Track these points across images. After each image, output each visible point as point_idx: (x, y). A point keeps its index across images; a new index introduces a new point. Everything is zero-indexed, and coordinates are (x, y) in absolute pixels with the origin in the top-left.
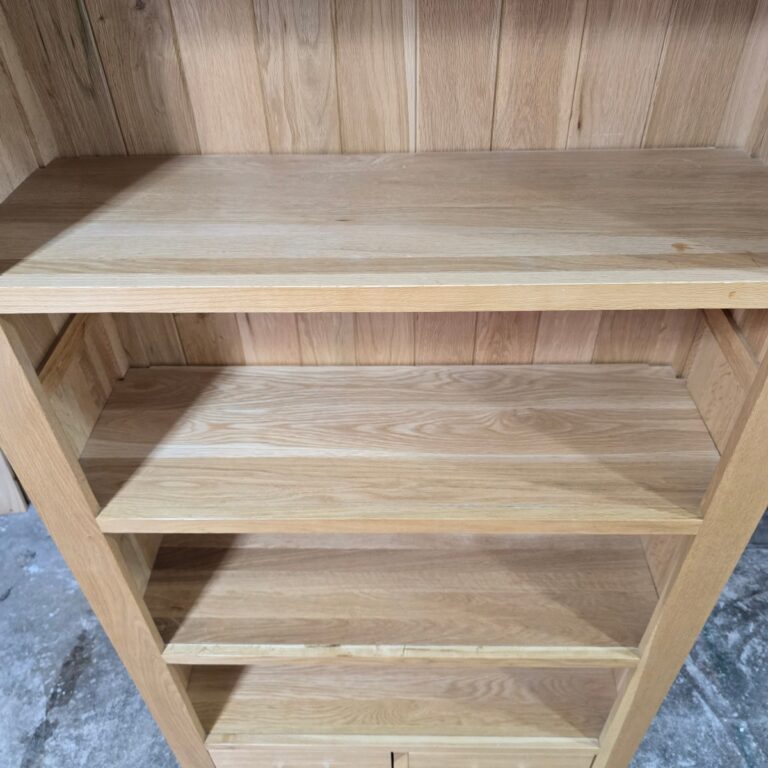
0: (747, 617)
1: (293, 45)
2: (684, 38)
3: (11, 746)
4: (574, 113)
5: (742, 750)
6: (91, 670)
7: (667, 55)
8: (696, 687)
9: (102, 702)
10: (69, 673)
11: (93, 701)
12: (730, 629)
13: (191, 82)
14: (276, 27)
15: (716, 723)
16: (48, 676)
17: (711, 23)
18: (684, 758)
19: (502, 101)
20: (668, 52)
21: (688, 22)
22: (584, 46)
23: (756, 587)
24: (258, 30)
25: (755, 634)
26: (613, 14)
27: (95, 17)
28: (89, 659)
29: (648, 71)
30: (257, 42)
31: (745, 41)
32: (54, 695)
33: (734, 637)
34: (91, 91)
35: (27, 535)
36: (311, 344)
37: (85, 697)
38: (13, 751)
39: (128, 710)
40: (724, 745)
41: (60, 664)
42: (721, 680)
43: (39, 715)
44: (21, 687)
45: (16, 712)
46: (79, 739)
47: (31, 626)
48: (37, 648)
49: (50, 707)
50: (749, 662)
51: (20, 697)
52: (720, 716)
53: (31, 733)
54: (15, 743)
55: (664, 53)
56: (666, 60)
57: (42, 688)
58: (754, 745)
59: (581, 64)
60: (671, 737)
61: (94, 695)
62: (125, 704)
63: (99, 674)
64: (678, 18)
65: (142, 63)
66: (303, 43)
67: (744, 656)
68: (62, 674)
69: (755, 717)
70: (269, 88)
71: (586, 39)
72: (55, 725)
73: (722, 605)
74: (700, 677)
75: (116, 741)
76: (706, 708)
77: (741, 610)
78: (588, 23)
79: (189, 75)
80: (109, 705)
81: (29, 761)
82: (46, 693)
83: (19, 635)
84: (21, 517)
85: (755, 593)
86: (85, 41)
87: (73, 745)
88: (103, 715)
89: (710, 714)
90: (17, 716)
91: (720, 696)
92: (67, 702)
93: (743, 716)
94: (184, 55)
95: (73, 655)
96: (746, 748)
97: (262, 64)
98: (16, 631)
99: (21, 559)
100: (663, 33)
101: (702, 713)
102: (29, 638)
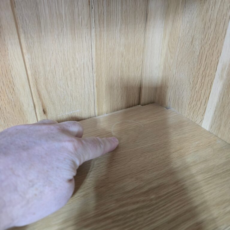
2: (106, 39)
4: (36, 104)
7: (96, 51)
17: (121, 25)
20: (96, 49)
21: (105, 26)
22: (25, 51)
26: (42, 21)
29: (85, 65)
31: (144, 36)
55: (94, 50)
56: (96, 55)
59: (28, 66)
64: (97, 22)
71: (23, 40)
78: (21, 30)
100: (89, 34)
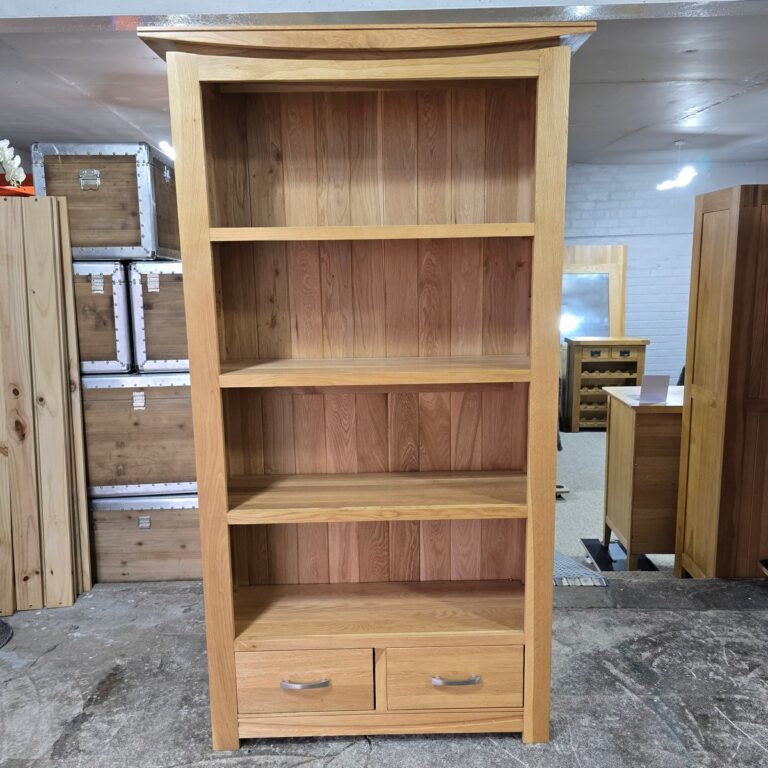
0: (655, 645)
1: (332, 187)
3: (52, 728)
5: (656, 711)
6: (123, 685)
8: (619, 680)
9: (132, 702)
10: (105, 687)
11: (124, 701)
12: (643, 651)
13: (286, 202)
14: (325, 180)
15: (635, 698)
16: (86, 689)
18: (610, 715)
19: (420, 212)
23: (662, 629)
24: (318, 181)
25: (662, 652)
27: (252, 174)
28: (121, 680)
30: (318, 185)
32: (90, 700)
33: (646, 655)
34: (242, 206)
35: (72, 618)
36: (330, 345)
37: (117, 700)
38: (53, 730)
39: (153, 705)
40: (642, 709)
41: (96, 683)
42: (638, 676)
43: (78, 710)
44: (63, 696)
45: (57, 709)
46: (110, 723)
47: (73, 664)
48: (76, 676)
49: (86, 706)
50: (658, 666)
51: (61, 701)
52: (637, 694)
53: (70, 719)
54: (55, 726)
57: (80, 696)
58: (666, 708)
59: (452, 195)
60: (599, 705)
61: (125, 699)
62: (151, 702)
63: (129, 687)
65: (267, 194)
66: (337, 186)
67: (655, 664)
68: (98, 689)
69: (665, 693)
70: (321, 205)
72: (91, 715)
73: (636, 639)
74: (621, 676)
75: (143, 722)
76: (627, 690)
77: (651, 641)
79: (286, 199)
80: (138, 703)
81: (67, 735)
82: (84, 699)
83: (62, 669)
84: (68, 609)
85: (661, 632)
86: (245, 185)
87: (105, 726)
88: (131, 708)
89: (629, 694)
90: (58, 711)
91: (637, 685)
92: (101, 703)
93: (656, 693)
94: (286, 192)
95: (108, 678)
96: (659, 710)
97: (319, 195)
98: (60, 667)
99: (67, 631)
101: (623, 692)
102: (70, 670)
